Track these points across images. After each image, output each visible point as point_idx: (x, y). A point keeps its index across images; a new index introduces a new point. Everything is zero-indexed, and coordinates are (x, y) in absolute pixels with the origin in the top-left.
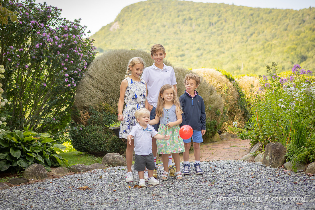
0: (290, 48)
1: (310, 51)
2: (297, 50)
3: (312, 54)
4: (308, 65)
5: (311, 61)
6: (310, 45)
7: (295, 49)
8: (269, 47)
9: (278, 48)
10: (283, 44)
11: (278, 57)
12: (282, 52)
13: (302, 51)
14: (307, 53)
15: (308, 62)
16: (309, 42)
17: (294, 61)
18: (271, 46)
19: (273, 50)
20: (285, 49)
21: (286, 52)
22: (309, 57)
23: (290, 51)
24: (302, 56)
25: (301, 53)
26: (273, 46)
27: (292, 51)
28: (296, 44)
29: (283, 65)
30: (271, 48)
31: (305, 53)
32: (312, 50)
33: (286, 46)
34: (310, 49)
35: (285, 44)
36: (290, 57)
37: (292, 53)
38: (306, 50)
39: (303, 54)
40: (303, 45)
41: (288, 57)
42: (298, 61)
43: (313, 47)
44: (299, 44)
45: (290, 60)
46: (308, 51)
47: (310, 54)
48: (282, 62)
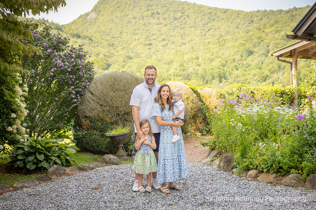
0: (240, 43)
1: (256, 47)
2: (246, 45)
3: (258, 50)
4: (254, 58)
5: (257, 55)
6: (257, 42)
7: (244, 45)
8: (223, 42)
9: (231, 43)
10: (235, 40)
11: (230, 50)
12: (234, 47)
13: (250, 47)
14: (254, 48)
15: (255, 57)
16: (256, 40)
17: (243, 55)
18: (225, 40)
19: (227, 44)
20: (237, 44)
21: (237, 47)
22: (256, 52)
23: (240, 46)
24: (250, 51)
25: (249, 48)
26: (227, 41)
27: (242, 46)
28: (245, 41)
29: (234, 57)
30: (225, 42)
31: (252, 48)
32: (257, 46)
33: (237, 42)
34: (256, 45)
35: (236, 40)
36: (240, 51)
37: (242, 48)
38: (253, 46)
39: (250, 49)
40: (251, 42)
41: (238, 51)
42: (247, 55)
43: (259, 44)
44: (248, 41)
45: (240, 53)
46: (254, 47)
47: (256, 50)
48: (233, 55)
